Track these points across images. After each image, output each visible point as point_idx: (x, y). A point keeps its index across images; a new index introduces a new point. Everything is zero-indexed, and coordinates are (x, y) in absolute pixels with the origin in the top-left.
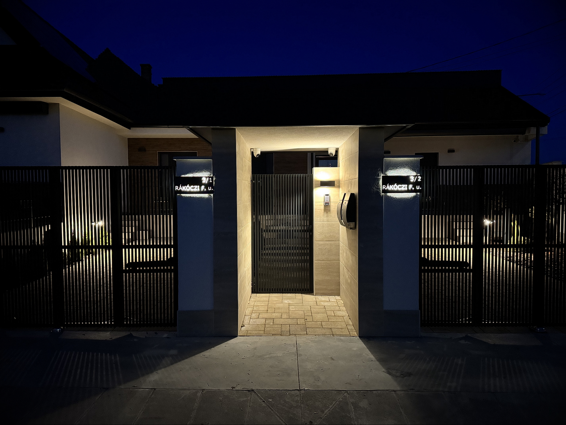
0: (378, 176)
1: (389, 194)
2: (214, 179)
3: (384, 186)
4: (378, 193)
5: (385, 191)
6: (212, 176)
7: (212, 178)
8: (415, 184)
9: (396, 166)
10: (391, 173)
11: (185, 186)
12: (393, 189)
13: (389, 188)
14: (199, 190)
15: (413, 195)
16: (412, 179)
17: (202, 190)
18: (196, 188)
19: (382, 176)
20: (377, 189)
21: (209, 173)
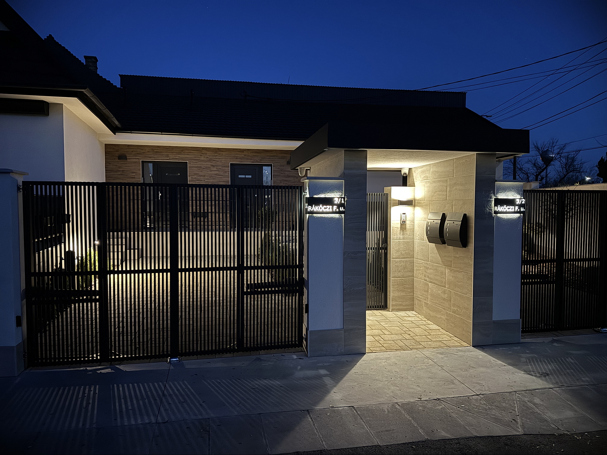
0: (491, 198)
1: (499, 215)
2: (346, 199)
3: (496, 208)
4: (491, 213)
5: (496, 212)
6: (343, 196)
7: (344, 198)
8: (521, 206)
9: (505, 189)
10: (501, 196)
11: (318, 206)
12: (503, 210)
13: (499, 209)
14: (331, 210)
15: (518, 215)
16: (518, 202)
17: (334, 210)
18: (329, 208)
19: (494, 199)
20: (490, 210)
21: (340, 193)
